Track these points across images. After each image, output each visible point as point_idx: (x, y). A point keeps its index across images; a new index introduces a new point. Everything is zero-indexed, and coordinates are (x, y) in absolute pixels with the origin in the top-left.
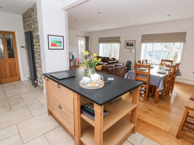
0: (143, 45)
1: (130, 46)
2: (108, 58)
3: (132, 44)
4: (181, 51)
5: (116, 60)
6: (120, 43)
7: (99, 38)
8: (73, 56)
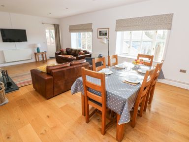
0: (119, 33)
1: (104, 35)
2: (79, 51)
3: (105, 32)
4: (165, 41)
5: (88, 53)
6: (92, 31)
7: (70, 26)
8: (38, 49)
